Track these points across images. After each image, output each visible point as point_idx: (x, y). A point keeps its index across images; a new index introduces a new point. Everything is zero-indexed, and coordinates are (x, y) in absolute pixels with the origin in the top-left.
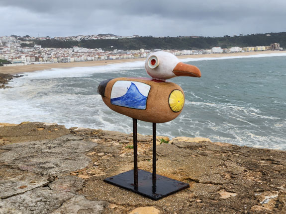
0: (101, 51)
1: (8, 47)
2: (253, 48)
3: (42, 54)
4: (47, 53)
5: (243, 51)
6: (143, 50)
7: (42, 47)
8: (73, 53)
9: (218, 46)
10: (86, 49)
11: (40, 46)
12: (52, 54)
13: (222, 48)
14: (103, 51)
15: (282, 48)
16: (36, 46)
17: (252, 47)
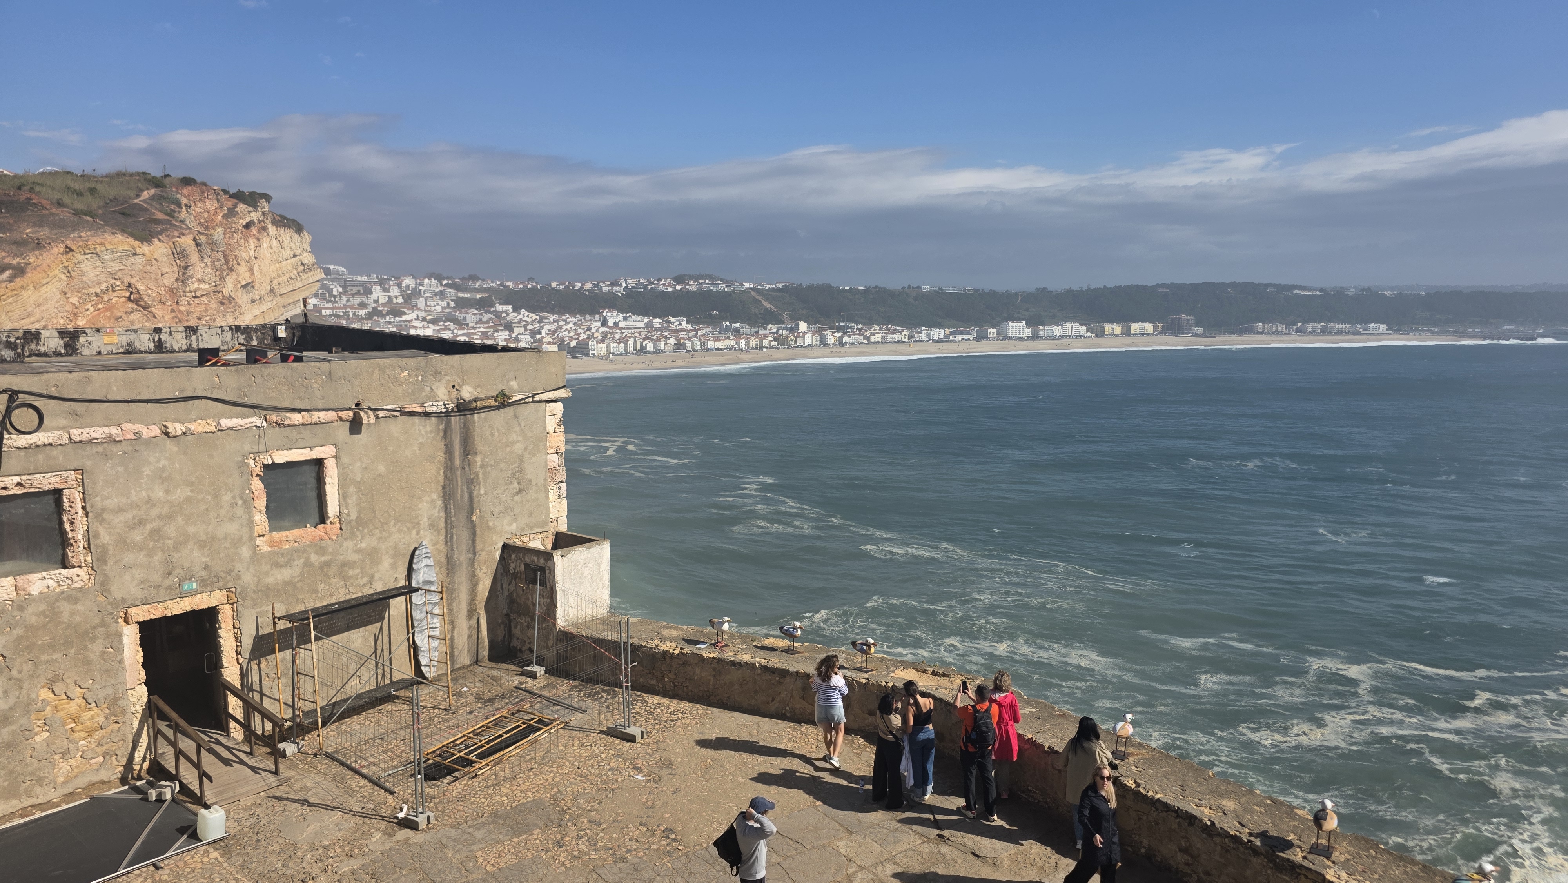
0: (685, 325)
1: (419, 309)
2: (1117, 328)
3: (517, 331)
4: (530, 327)
5: (1089, 334)
6: (803, 326)
7: (515, 310)
8: (603, 329)
9: (1019, 320)
10: (640, 318)
11: (510, 308)
12: (544, 333)
13: (1028, 325)
14: (690, 326)
15: (1200, 330)
16: (500, 308)
17: (1115, 325)
